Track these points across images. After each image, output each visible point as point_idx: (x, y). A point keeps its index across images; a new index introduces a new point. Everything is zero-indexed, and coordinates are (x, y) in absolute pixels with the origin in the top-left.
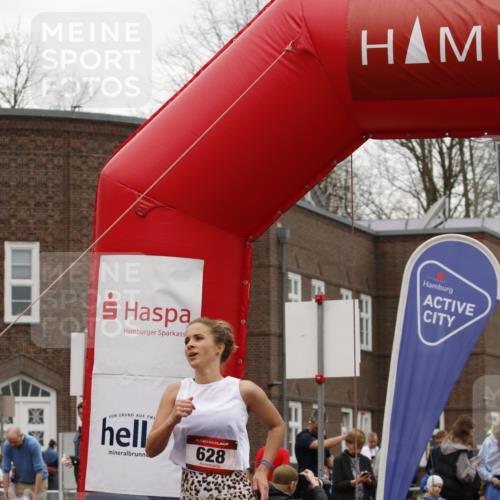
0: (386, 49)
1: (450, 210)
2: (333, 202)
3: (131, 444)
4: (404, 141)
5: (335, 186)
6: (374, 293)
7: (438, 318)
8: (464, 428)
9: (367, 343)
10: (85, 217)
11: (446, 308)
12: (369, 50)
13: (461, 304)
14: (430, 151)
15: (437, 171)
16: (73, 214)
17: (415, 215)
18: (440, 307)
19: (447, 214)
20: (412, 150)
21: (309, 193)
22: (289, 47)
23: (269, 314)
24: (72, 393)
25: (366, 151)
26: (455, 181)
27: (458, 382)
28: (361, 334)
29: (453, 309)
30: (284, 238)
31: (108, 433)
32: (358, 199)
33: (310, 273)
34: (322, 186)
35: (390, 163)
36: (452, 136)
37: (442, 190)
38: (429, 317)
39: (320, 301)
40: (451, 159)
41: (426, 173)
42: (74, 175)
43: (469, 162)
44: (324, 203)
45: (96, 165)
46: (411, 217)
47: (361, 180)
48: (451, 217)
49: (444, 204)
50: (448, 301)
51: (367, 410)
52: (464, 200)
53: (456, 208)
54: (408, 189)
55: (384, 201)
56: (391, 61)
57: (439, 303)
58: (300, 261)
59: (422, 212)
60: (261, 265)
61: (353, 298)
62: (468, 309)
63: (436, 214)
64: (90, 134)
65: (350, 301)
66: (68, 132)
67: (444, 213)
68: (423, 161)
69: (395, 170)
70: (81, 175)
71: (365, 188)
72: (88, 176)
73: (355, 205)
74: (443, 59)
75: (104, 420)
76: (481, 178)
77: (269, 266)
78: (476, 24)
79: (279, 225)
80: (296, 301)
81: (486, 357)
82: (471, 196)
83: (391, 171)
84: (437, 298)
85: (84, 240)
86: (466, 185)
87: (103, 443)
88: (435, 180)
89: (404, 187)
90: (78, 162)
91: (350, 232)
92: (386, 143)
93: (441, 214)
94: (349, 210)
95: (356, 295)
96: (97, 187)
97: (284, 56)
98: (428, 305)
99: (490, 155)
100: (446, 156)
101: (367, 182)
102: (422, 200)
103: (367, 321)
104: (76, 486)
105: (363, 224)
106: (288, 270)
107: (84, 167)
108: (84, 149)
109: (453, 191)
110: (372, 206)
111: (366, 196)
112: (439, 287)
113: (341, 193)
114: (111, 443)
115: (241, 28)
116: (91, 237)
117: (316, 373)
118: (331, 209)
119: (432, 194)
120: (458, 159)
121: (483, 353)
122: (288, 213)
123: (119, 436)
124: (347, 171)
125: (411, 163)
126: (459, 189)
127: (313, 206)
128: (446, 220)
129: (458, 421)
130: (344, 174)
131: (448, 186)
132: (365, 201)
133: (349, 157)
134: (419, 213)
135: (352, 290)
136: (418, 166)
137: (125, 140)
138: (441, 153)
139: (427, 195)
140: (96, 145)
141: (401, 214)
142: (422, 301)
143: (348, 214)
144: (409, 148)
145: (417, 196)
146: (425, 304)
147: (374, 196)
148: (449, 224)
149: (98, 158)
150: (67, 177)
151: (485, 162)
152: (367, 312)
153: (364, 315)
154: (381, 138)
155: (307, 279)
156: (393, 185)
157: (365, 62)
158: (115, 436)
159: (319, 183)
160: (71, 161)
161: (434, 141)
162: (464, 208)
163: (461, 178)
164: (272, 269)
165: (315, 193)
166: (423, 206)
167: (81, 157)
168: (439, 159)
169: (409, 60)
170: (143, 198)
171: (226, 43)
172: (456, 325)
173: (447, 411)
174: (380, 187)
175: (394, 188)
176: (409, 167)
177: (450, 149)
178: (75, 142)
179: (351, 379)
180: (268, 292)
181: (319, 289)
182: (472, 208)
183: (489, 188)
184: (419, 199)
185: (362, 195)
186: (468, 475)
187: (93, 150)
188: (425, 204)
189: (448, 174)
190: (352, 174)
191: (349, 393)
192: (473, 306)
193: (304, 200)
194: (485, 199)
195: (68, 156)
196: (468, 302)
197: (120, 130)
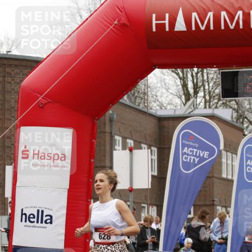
0: (165, 24)
1: (196, 105)
2: (138, 100)
3: (36, 222)
4: (174, 70)
5: (139, 92)
6: (158, 146)
7: (190, 159)
8: (203, 214)
9: (155, 172)
10: (13, 107)
11: (194, 154)
12: (156, 24)
13: (202, 152)
14: (187, 75)
15: (190, 85)
16: (7, 106)
17: (179, 107)
18: (191, 153)
19: (195, 107)
20: (178, 74)
21: (126, 96)
22: (116, 22)
23: (105, 157)
24: (6, 196)
25: (155, 74)
26: (199, 90)
27: (200, 191)
28: (152, 167)
29: (198, 155)
30: (113, 118)
31: (24, 216)
32: (150, 99)
33: (126, 136)
34: (132, 92)
35: (167, 81)
36: (198, 67)
37: (193, 94)
38: (186, 158)
39: (131, 150)
40: (197, 79)
41: (185, 86)
42: (8, 86)
43: (206, 80)
44: (133, 101)
45: (19, 81)
46: (177, 108)
47: (152, 89)
48: (197, 108)
49: (193, 102)
50: (195, 150)
51: (155, 205)
52: (204, 99)
53: (200, 104)
54: (175, 94)
55: (164, 100)
56: (167, 29)
57: (191, 151)
58: (121, 130)
59: (183, 105)
60: (101, 132)
61: (148, 148)
62: (206, 154)
63: (190, 106)
64: (16, 65)
65: (146, 150)
66: (5, 65)
67: (194, 106)
68: (183, 80)
69: (169, 84)
70: (11, 86)
71: (154, 93)
72: (15, 86)
73: (149, 102)
74: (194, 28)
75: (22, 210)
76: (212, 88)
77: (105, 133)
78: (210, 11)
79: (111, 112)
80: (119, 150)
81: (214, 179)
82: (207, 98)
83: (167, 85)
84: (190, 149)
85: (13, 119)
86: (205, 92)
87: (21, 221)
88: (189, 89)
89: (174, 93)
90: (10, 79)
91: (146, 115)
92: (165, 71)
93: (192, 107)
94: (146, 104)
95: (149, 147)
96: (19, 92)
97: (113, 27)
98: (185, 152)
99: (217, 77)
100: (195, 77)
101: (155, 90)
102: (183, 99)
103: (155, 160)
104: (8, 243)
105: (152, 112)
106: (115, 135)
107: (13, 82)
108: (12, 73)
109: (198, 95)
110: (157, 103)
111: (155, 97)
112: (191, 143)
113: (142, 96)
114: (26, 221)
115: (92, 13)
116: (16, 117)
117: (129, 187)
118: (137, 104)
119: (188, 97)
120: (200, 78)
121: (213, 177)
122: (115, 106)
123: (29, 218)
124: (145, 85)
125: (177, 81)
126: (201, 94)
127: (128, 102)
128: (195, 109)
129: (200, 211)
130: (143, 86)
131: (196, 93)
132: (154, 100)
133: (146, 78)
134: (181, 106)
135: (147, 144)
136: (181, 82)
137: (33, 68)
138: (192, 76)
139: (185, 97)
140: (19, 71)
141: (172, 107)
142: (183, 150)
143: (146, 106)
144: (176, 73)
145: (180, 97)
146: (184, 152)
147: (159, 97)
148: (196, 112)
149: (20, 77)
150: (4, 87)
151: (215, 80)
152: (154, 156)
153: (153, 157)
154: (162, 68)
155: (124, 139)
156: (168, 92)
157: (154, 30)
158: (27, 218)
159: (130, 91)
160: (6, 79)
161: (189, 70)
162: (204, 103)
163: (202, 88)
164: (107, 134)
165: (129, 95)
166: (183, 103)
167: (11, 77)
168: (191, 79)
169: (176, 29)
170: (42, 98)
171: (84, 20)
172: (199, 162)
173: (194, 206)
174: (162, 93)
175: (169, 93)
176: (176, 83)
177: (197, 74)
178: (8, 70)
179: (147, 189)
180: (105, 146)
181: (131, 144)
182: (208, 104)
183: (216, 93)
184: (181, 99)
185: (152, 97)
186: (205, 238)
187: (17, 73)
188: (184, 101)
189: (196, 86)
190: (147, 86)
191: (145, 196)
192: (208, 153)
193: (123, 99)
194: (214, 99)
195: (5, 77)
196: (205, 151)
197: (31, 63)
